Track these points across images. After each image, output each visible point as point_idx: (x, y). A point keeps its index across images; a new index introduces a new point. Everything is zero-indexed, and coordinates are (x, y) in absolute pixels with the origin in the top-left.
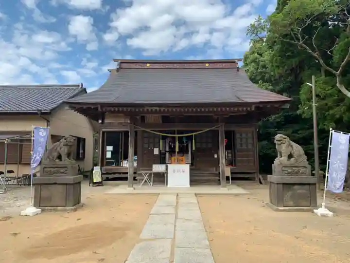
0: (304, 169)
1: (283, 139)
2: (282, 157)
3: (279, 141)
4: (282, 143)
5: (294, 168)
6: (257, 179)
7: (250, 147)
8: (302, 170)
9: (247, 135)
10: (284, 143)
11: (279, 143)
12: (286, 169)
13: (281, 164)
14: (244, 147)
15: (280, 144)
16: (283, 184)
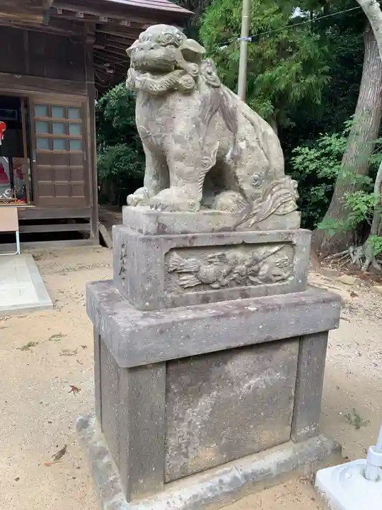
0: (284, 255)
1: (182, 62)
2: (166, 184)
3: (159, 69)
4: (172, 90)
5: (230, 254)
6: (92, 234)
7: (75, 148)
8: (272, 260)
9: (66, 115)
10: (188, 93)
11: (158, 83)
12: (191, 261)
13: (162, 229)
14: (59, 148)
15: (162, 96)
16: (168, 363)
